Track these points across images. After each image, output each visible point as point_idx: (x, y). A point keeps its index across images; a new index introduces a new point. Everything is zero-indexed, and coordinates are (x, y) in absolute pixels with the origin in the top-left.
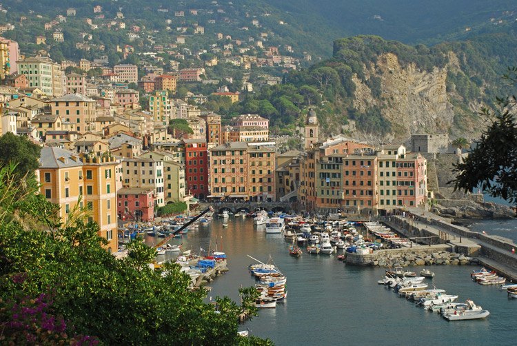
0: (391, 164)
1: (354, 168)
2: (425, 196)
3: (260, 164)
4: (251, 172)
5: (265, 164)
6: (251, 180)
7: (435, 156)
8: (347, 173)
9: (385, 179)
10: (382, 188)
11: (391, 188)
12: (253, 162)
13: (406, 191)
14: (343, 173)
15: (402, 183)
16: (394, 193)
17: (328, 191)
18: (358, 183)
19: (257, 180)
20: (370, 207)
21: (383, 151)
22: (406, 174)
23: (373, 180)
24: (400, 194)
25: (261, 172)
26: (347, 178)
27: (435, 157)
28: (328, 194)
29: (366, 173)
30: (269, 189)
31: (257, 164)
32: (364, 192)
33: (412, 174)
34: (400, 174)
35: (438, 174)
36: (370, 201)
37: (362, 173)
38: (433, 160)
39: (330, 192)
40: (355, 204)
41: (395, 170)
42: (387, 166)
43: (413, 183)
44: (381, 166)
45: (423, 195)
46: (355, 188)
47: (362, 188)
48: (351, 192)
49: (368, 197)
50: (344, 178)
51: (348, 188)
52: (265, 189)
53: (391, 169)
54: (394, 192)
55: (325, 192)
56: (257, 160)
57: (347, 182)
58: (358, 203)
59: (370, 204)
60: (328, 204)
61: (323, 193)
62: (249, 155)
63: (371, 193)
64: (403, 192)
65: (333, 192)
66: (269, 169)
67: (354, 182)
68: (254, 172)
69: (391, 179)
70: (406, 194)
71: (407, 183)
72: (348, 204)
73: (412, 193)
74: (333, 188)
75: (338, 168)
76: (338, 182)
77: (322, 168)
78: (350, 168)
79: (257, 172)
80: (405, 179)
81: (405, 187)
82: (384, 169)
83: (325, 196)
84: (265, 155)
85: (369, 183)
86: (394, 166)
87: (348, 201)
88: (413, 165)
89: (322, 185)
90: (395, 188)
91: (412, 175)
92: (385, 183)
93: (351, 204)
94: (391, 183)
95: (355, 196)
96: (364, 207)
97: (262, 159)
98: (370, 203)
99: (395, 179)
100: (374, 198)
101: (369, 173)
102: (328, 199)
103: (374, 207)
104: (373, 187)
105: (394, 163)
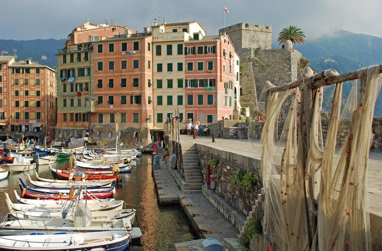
0: (175, 49)
1: (112, 57)
2: (235, 110)
3: (26, 83)
4: (13, 93)
5: (32, 82)
6: (13, 104)
7: (252, 52)
8: (100, 66)
9: (165, 76)
10: (159, 92)
11: (176, 92)
12: (17, 80)
13: (200, 97)
14: (94, 67)
15: (194, 83)
16: (180, 102)
17: (72, 100)
18: (117, 82)
19: (22, 104)
20: (135, 126)
21: (162, 28)
22: (200, 66)
23: (142, 76)
24: (190, 102)
25: (27, 93)
26: (101, 75)
27: (253, 55)
28: (72, 105)
29: (131, 64)
30: (38, 116)
31: (21, 82)
32: (128, 99)
33: (210, 65)
34: (190, 66)
35: (257, 81)
36: (136, 115)
37: (124, 65)
38: (250, 60)
39: (76, 103)
40: (112, 120)
41: (182, 59)
42: (169, 52)
43: (213, 83)
44: (159, 53)
45: (232, 108)
46: (111, 92)
47: (124, 91)
48: (106, 100)
49: (134, 107)
50: (96, 75)
51: (101, 92)
52: (33, 115)
53: (176, 58)
54: (180, 98)
55: (68, 103)
56: (22, 77)
57: (100, 81)
58: (118, 118)
59: (136, 121)
60: (71, 124)
61: (65, 105)
62: (10, 71)
63: (138, 100)
64: (195, 100)
65: (79, 100)
66: (37, 89)
67: (111, 81)
68: (17, 93)
69: (176, 75)
70: (200, 102)
71: (203, 83)
72: (101, 121)
73: (211, 99)
74: (79, 94)
75: (86, 58)
76: (87, 84)
77: (65, 61)
78: (105, 57)
79: (22, 93)
80: (199, 75)
81: (200, 90)
82: (164, 59)
83: (69, 110)
84: (32, 71)
85: (136, 83)
86: (180, 52)
87: (101, 116)
88: (214, 50)
89: (65, 91)
90: (182, 92)
91: (210, 67)
92: (165, 84)
93: (107, 119)
94: (175, 84)
95: (111, 106)
96: (127, 126)
97: (29, 76)
98: (137, 117)
99: (182, 75)
100: (143, 108)
101: (136, 64)
102: (72, 114)
103: (144, 125)
104: (142, 88)
105: (180, 47)
